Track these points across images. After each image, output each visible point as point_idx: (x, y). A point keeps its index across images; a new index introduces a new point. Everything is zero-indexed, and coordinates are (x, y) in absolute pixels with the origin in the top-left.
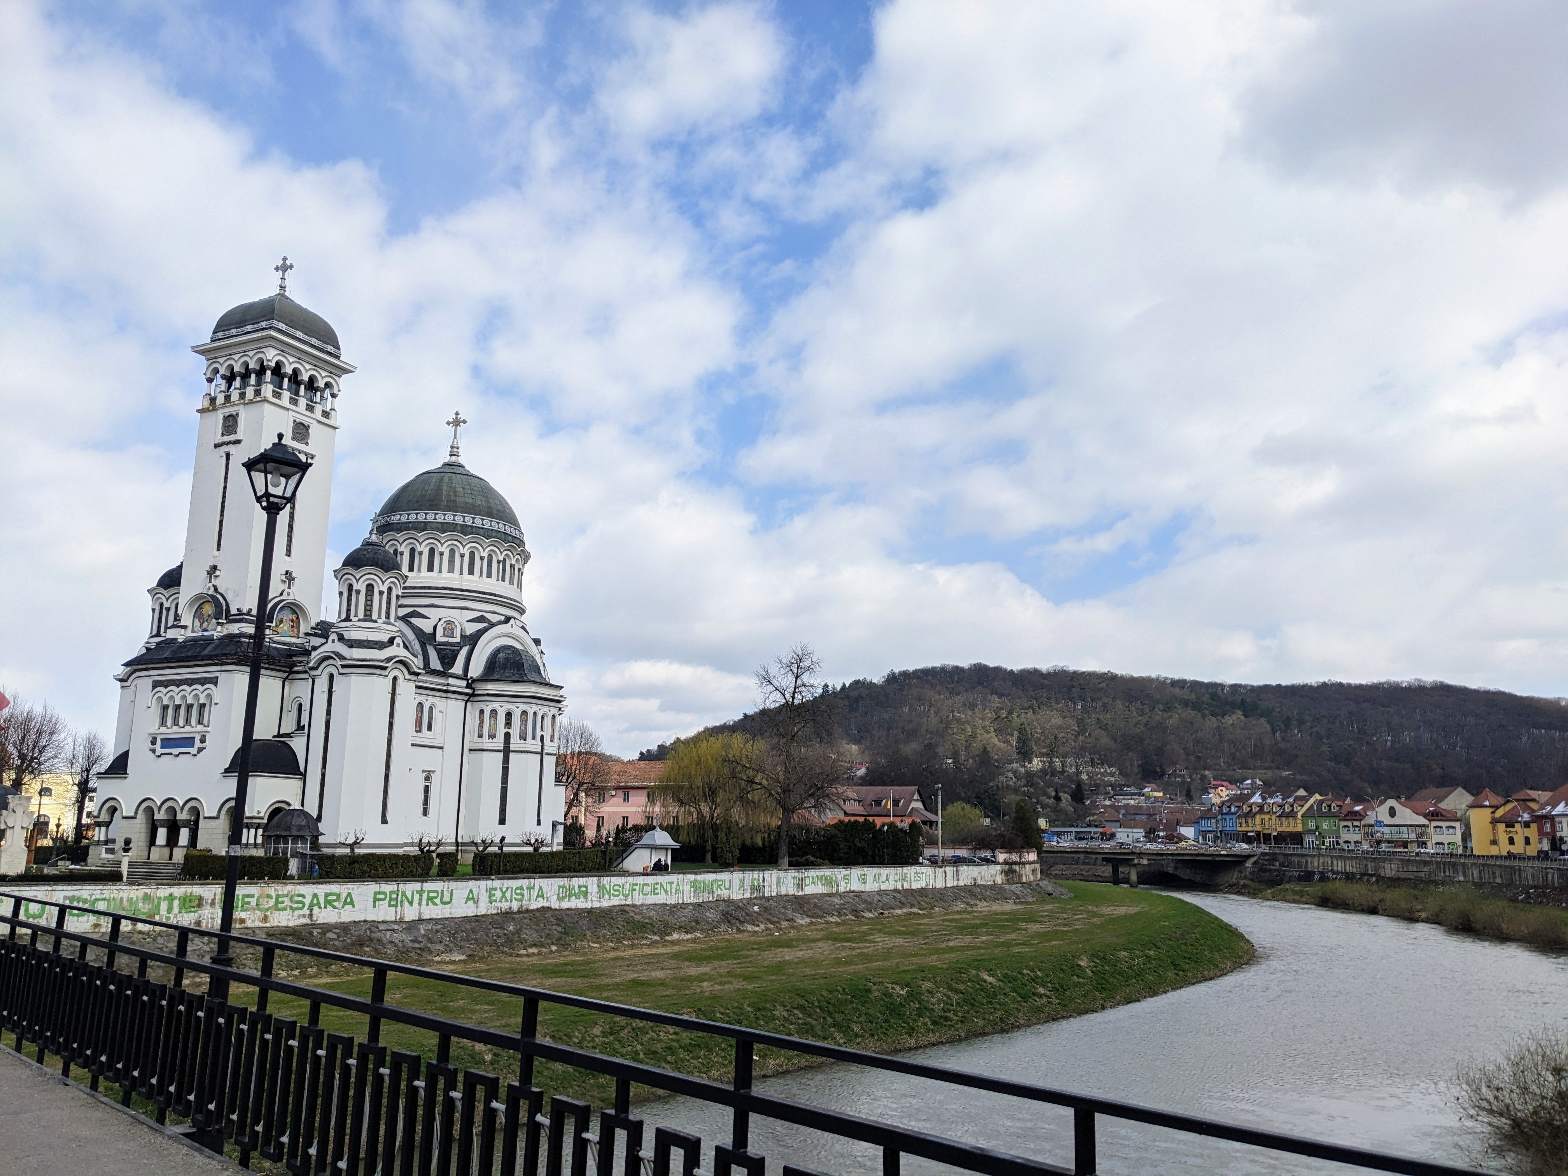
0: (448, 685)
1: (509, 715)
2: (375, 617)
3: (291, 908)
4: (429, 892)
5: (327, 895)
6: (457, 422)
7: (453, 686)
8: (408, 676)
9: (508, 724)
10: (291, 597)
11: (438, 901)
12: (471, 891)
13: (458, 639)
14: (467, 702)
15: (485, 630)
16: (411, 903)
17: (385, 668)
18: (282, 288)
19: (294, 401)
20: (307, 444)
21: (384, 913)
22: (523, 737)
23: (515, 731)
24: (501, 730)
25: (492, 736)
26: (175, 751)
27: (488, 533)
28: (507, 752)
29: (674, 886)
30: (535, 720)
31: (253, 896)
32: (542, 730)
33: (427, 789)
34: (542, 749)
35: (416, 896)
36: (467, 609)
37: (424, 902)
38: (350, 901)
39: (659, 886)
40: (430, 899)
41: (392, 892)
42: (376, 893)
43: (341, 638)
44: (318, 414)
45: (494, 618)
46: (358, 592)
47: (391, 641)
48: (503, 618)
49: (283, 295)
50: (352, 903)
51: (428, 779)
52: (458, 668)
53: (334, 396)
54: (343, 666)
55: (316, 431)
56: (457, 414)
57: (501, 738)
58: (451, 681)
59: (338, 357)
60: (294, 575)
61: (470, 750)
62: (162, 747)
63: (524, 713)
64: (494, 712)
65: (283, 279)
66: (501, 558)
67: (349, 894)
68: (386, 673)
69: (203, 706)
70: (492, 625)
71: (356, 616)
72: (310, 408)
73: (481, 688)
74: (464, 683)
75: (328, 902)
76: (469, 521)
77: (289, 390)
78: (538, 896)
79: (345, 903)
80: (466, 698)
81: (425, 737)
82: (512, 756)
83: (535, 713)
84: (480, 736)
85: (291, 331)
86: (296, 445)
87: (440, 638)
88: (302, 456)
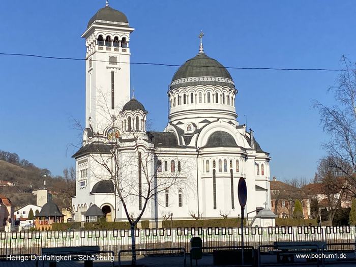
0: (186, 152)
1: (214, 162)
7: (189, 152)
8: (146, 151)
9: (214, 166)
10: (115, 125)
13: (193, 131)
14: (197, 157)
15: (206, 125)
17: (134, 149)
19: (109, 49)
20: (116, 64)
22: (220, 171)
23: (217, 169)
24: (211, 169)
25: (208, 171)
27: (205, 84)
28: (214, 177)
30: (226, 164)
34: (232, 176)
36: (198, 117)
43: (120, 139)
44: (120, 51)
45: (211, 120)
47: (137, 139)
48: (216, 119)
52: (192, 144)
54: (120, 150)
55: (120, 59)
57: (211, 172)
58: (187, 149)
59: (127, 27)
60: (115, 116)
61: (201, 178)
62: (81, 185)
63: (220, 161)
64: (208, 161)
68: (135, 151)
70: (210, 123)
72: (116, 50)
73: (203, 151)
74: (195, 150)
80: (197, 156)
81: (177, 174)
83: (226, 160)
84: (204, 172)
86: (111, 66)
87: (186, 132)
88: (115, 70)
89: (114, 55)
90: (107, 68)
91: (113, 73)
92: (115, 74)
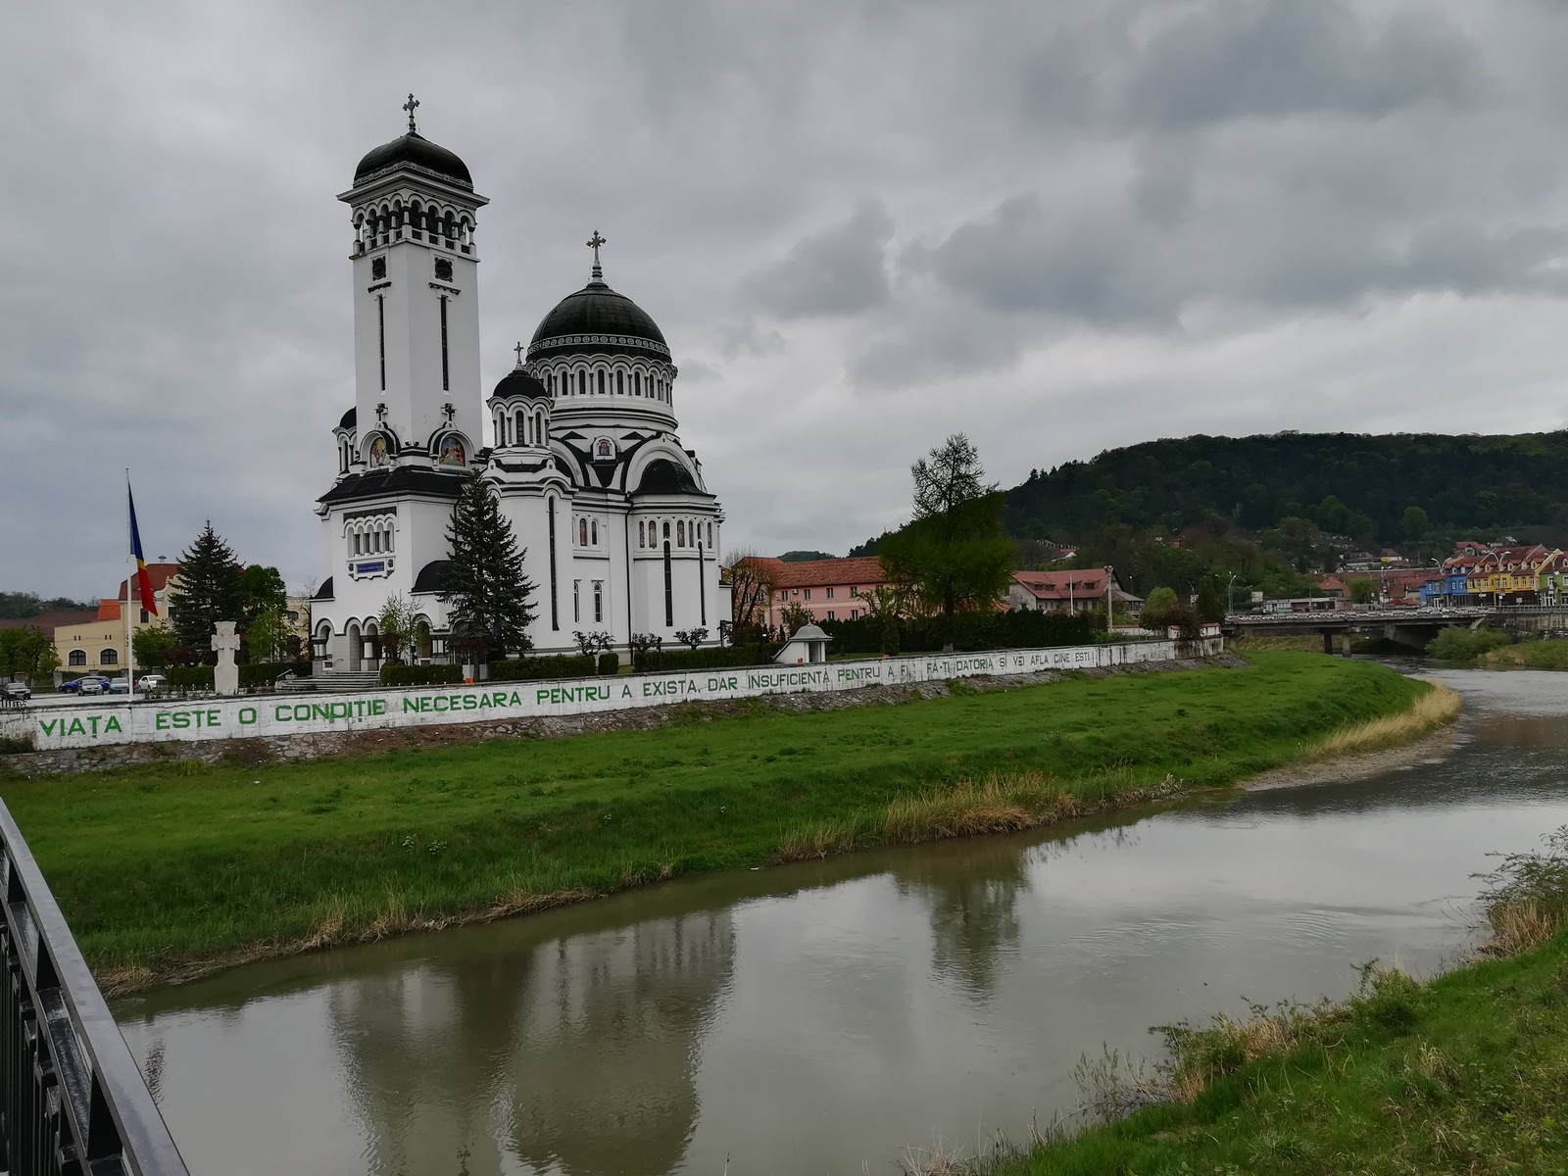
0: (608, 500)
1: (666, 526)
2: (527, 442)
3: (465, 707)
4: (587, 689)
5: (495, 695)
6: (596, 242)
7: (613, 501)
8: (563, 495)
9: (667, 533)
11: (596, 696)
12: (626, 686)
13: (613, 457)
14: (627, 515)
15: (638, 446)
16: (572, 699)
17: (540, 490)
18: (412, 126)
19: (434, 240)
20: (451, 280)
21: (547, 708)
22: (681, 544)
23: (673, 540)
24: (661, 540)
25: (653, 546)
26: (370, 575)
27: (632, 352)
28: (668, 559)
29: (822, 675)
30: (691, 529)
31: (430, 698)
32: (699, 537)
33: (598, 597)
34: (701, 556)
35: (576, 693)
36: (620, 427)
37: (584, 697)
38: (516, 699)
39: (806, 676)
40: (588, 695)
41: (553, 691)
42: (539, 692)
43: (499, 464)
44: (458, 250)
45: (646, 434)
46: (510, 420)
47: (544, 464)
48: (655, 433)
49: (413, 134)
50: (518, 701)
51: (597, 588)
52: (615, 484)
53: (472, 230)
54: (503, 490)
55: (457, 267)
56: (596, 234)
57: (661, 547)
58: (610, 496)
59: (471, 191)
60: (453, 408)
61: (635, 560)
62: (359, 572)
63: (681, 523)
64: (652, 524)
65: (412, 117)
66: (648, 376)
67: (515, 694)
68: (542, 493)
69: (387, 533)
70: (644, 441)
71: (510, 442)
72: (450, 245)
73: (639, 501)
74: (622, 498)
75: (497, 701)
76: (613, 341)
77: (428, 229)
78: (690, 689)
79: (512, 701)
80: (626, 511)
81: (591, 549)
82: (673, 563)
83: (691, 523)
84: (642, 546)
85: (423, 170)
86: (440, 282)
87: (596, 457)
88: (447, 293)
89: (447, 257)
90: (432, 285)
91: (443, 300)
92: (448, 303)
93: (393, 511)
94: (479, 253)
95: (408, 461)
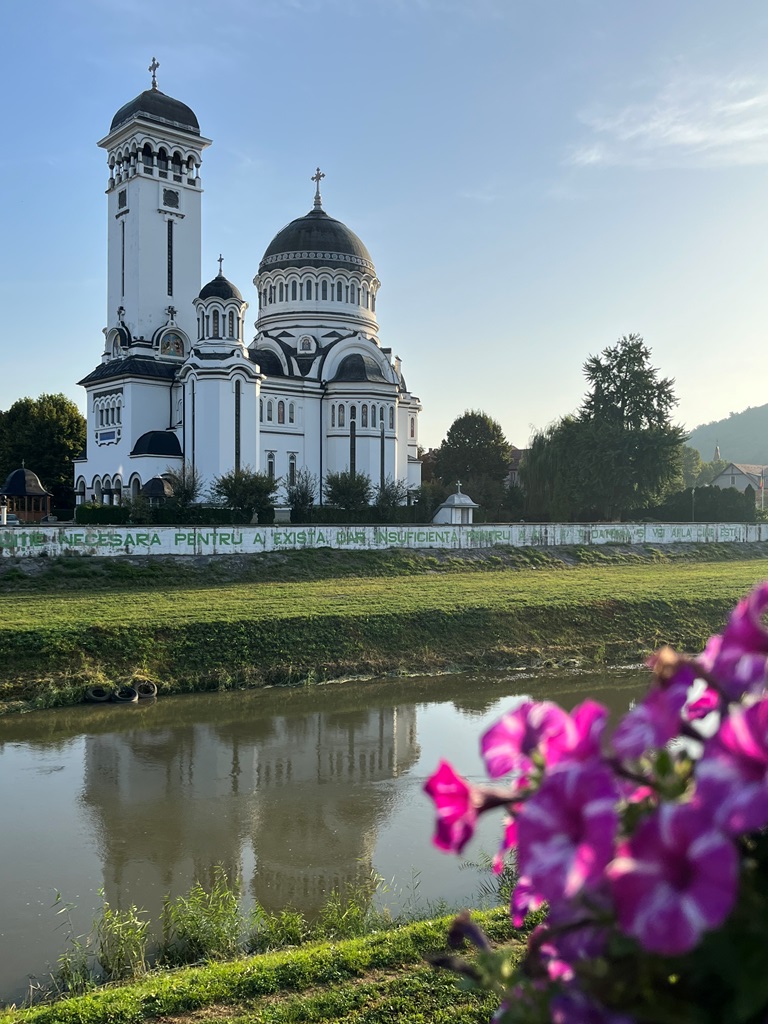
0: (304, 387)
1: (353, 409)
2: (220, 335)
3: (111, 544)
4: (221, 535)
5: (138, 535)
6: (318, 177)
7: (308, 387)
8: (248, 379)
9: (353, 415)
10: (175, 326)
11: (229, 541)
12: (258, 535)
13: (313, 351)
14: (322, 399)
15: (336, 342)
16: (207, 543)
17: (228, 374)
18: (154, 84)
19: (163, 175)
20: (177, 207)
21: (184, 549)
22: (364, 424)
23: (358, 421)
24: (348, 421)
25: (341, 425)
26: (107, 442)
27: (335, 265)
28: (353, 437)
29: (450, 535)
30: (374, 413)
31: (82, 535)
32: (382, 419)
34: (383, 434)
35: (211, 538)
36: (321, 327)
37: (218, 542)
38: (156, 540)
39: (434, 535)
40: (221, 540)
41: (189, 535)
42: (176, 535)
43: (197, 353)
44: (185, 182)
45: (344, 333)
46: (208, 317)
47: (232, 354)
48: (352, 332)
49: (154, 90)
50: (158, 541)
51: (292, 458)
52: (313, 373)
53: (198, 166)
54: (199, 374)
55: (183, 197)
56: (318, 170)
57: (348, 426)
58: (306, 383)
59: (198, 135)
60: (175, 310)
61: (328, 436)
62: (101, 440)
63: (365, 406)
64: (341, 406)
65: (154, 76)
66: (349, 284)
67: (156, 535)
68: (229, 377)
69: (119, 408)
70: (342, 338)
71: (208, 335)
72: (178, 179)
73: (333, 387)
74: (318, 385)
75: (139, 541)
76: (320, 256)
77: (159, 166)
78: (319, 540)
79: (153, 541)
80: (321, 396)
81: (287, 427)
82: (357, 439)
83: (374, 407)
84: (333, 425)
85: (155, 118)
86: (167, 208)
87: (300, 352)
88: (172, 217)
89: (174, 189)
90: (160, 211)
91: (170, 223)
92: (174, 226)
93: (121, 390)
94: (203, 185)
95: (135, 351)
